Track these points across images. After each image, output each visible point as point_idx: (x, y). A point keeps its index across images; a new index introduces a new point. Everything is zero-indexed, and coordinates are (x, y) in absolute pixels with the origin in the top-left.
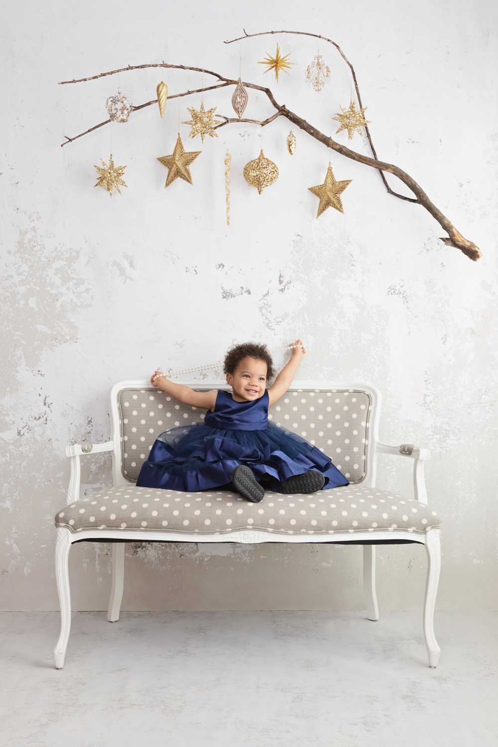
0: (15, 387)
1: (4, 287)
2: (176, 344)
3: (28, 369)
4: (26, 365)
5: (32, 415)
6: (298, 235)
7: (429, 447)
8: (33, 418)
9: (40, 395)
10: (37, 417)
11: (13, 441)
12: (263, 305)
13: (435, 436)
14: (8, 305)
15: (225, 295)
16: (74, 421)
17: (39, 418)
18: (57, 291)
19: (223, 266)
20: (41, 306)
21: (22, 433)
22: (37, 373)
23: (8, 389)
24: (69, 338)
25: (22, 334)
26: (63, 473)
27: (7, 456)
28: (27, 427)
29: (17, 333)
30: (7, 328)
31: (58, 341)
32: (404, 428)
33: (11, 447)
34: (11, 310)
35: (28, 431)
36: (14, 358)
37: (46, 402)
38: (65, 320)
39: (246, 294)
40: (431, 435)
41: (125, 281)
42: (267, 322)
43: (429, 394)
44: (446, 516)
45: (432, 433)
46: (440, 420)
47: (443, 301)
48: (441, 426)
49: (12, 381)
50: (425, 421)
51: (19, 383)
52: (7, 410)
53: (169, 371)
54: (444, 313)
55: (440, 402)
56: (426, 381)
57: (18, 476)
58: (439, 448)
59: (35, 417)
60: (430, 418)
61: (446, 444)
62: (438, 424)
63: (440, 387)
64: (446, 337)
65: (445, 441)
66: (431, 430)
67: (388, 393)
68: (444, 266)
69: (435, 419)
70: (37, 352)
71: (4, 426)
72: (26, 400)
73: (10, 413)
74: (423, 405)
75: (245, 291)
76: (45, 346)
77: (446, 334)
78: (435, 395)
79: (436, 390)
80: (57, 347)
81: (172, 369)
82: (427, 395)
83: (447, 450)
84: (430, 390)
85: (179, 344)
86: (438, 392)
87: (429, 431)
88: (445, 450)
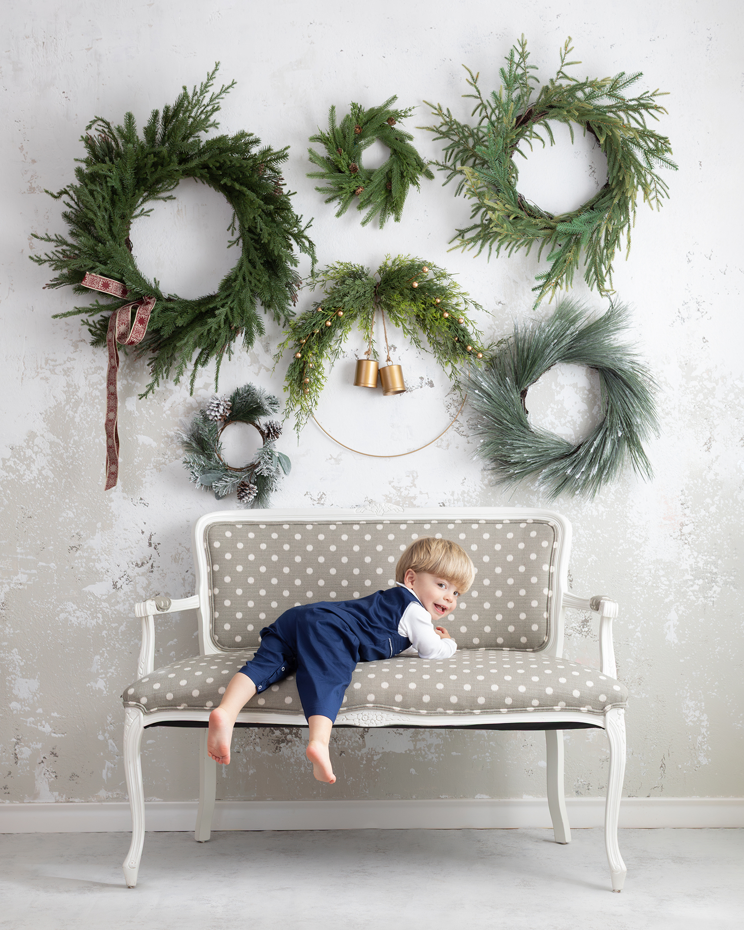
0: (108, 522)
1: (91, 383)
2: (330, 459)
3: (126, 496)
4: (123, 491)
5: (133, 560)
6: (500, 303)
8: (134, 564)
9: (143, 532)
10: (140, 563)
11: (106, 596)
12: (451, 401)
13: (697, 581)
16: (191, 568)
17: (143, 564)
19: (395, 348)
20: (142, 409)
21: (119, 586)
22: (139, 501)
23: (99, 525)
26: (175, 640)
27: (99, 618)
28: (126, 577)
30: (97, 440)
31: (166, 457)
32: (653, 571)
33: (105, 604)
34: (101, 414)
35: (127, 582)
37: (152, 542)
38: (176, 428)
39: (427, 387)
40: (690, 580)
41: (259, 372)
42: (456, 425)
43: (687, 523)
44: (714, 694)
45: (693, 578)
46: (703, 559)
47: (706, 391)
48: (705, 567)
49: (105, 513)
50: (682, 560)
51: (114, 516)
52: (97, 554)
53: (321, 496)
54: (707, 408)
55: (702, 533)
56: (682, 504)
57: (114, 645)
58: (703, 599)
59: (137, 563)
60: (690, 556)
61: (712, 592)
62: (701, 565)
63: (703, 512)
64: (710, 442)
65: (711, 588)
66: (690, 572)
67: (629, 521)
68: (707, 341)
69: (696, 558)
70: (137, 473)
71: (94, 576)
72: (124, 539)
73: (101, 557)
74: (679, 538)
75: (426, 384)
76: (149, 465)
77: (710, 438)
78: (696, 524)
79: (696, 517)
80: (166, 465)
81: (325, 493)
82: (684, 524)
83: (713, 601)
84: (687, 517)
85: (334, 459)
86: (700, 519)
87: (688, 574)
88: (710, 601)
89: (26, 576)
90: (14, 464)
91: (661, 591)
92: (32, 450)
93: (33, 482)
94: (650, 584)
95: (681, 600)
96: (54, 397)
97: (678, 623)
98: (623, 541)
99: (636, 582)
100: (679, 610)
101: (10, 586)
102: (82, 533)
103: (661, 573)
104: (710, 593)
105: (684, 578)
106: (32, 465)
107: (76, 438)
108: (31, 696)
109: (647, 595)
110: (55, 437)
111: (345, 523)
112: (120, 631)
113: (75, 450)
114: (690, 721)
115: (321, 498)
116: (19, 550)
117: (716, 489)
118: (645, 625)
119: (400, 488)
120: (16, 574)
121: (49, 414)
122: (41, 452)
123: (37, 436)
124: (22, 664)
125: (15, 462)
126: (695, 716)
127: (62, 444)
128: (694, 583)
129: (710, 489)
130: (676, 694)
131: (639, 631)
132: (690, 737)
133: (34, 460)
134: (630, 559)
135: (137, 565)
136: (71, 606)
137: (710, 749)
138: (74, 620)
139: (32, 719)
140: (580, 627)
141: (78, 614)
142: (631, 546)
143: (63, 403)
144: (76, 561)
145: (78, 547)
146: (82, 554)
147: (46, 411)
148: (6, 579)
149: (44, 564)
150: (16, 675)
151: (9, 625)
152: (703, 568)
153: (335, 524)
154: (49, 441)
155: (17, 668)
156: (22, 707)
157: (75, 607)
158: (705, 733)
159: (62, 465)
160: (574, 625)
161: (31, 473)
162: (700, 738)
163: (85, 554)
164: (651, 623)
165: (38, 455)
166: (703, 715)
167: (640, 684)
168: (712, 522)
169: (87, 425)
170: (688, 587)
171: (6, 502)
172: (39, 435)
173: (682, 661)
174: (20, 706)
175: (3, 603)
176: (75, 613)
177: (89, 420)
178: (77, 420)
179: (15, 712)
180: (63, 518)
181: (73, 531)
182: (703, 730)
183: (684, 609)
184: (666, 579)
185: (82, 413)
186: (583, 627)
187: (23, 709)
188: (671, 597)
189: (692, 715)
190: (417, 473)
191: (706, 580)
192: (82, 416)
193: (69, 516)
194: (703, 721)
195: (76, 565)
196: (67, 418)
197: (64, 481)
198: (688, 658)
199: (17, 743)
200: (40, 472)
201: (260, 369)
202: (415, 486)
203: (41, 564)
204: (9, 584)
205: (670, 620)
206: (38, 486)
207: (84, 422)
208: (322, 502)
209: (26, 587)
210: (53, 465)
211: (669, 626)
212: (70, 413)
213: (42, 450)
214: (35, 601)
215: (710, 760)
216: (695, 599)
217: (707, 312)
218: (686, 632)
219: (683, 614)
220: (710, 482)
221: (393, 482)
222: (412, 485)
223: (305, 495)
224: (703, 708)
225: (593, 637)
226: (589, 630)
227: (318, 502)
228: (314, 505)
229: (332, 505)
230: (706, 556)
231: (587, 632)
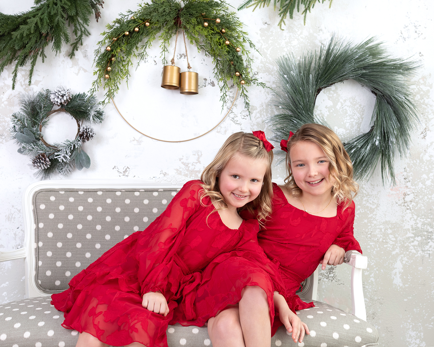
2: (133, 141)
6: (266, 23)
7: (410, 250)
13: (416, 238)
16: (21, 225)
18: (4, 83)
26: (7, 283)
31: (3, 137)
32: (383, 230)
39: (210, 86)
40: (412, 237)
41: (79, 72)
42: (232, 115)
43: (409, 193)
44: (431, 326)
45: (413, 235)
46: (421, 221)
48: (423, 228)
50: (405, 222)
53: (126, 169)
54: (423, 106)
55: (420, 201)
56: (404, 179)
58: (421, 252)
60: (411, 218)
61: (428, 247)
62: (419, 225)
63: (421, 185)
65: (427, 243)
66: (411, 231)
67: (364, 192)
68: (423, 55)
69: (416, 220)
74: (403, 204)
75: (209, 84)
77: (426, 128)
78: (416, 194)
79: (416, 188)
80: (3, 144)
81: (129, 167)
82: (407, 194)
83: (429, 254)
84: (409, 188)
85: (136, 140)
86: (418, 190)
87: (410, 233)
88: (427, 253)
91: (389, 245)
94: (381, 240)
95: (404, 253)
97: (402, 271)
98: (360, 207)
99: (370, 238)
100: (403, 261)
103: (390, 231)
104: (427, 248)
105: (407, 236)
109: (379, 249)
111: (147, 191)
115: (126, 171)
117: (431, 167)
118: (377, 272)
119: (188, 164)
126: (416, 344)
128: (415, 240)
129: (426, 167)
130: (402, 326)
131: (372, 277)
134: (366, 221)
140: (327, 273)
142: (366, 210)
152: (421, 228)
153: (139, 191)
164: (382, 271)
166: (422, 342)
167: (373, 318)
168: (428, 193)
170: (410, 243)
173: (405, 300)
183: (406, 260)
184: (393, 236)
186: (330, 274)
188: (397, 251)
189: (414, 343)
190: (201, 152)
198: (410, 298)
201: (79, 70)
202: (199, 162)
205: (396, 268)
208: (127, 174)
211: (396, 273)
216: (415, 252)
217: (422, 34)
218: (409, 278)
219: (407, 263)
220: (426, 162)
221: (182, 159)
222: (197, 161)
223: (113, 168)
224: (423, 337)
225: (338, 281)
226: (335, 276)
227: (123, 174)
228: (120, 176)
229: (135, 176)
230: (423, 219)
231: (332, 277)
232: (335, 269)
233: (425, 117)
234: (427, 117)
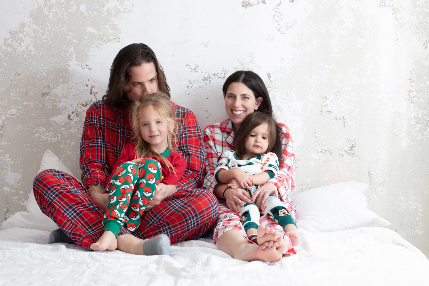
0: (66, 79)
2: (202, 45)
3: (78, 63)
4: (76, 60)
5: (80, 102)
8: (81, 104)
9: (87, 86)
10: (85, 104)
11: (64, 124)
12: (276, 13)
13: (418, 125)
14: (63, 10)
15: (244, 4)
17: (86, 105)
20: (90, 11)
21: (71, 117)
22: (86, 67)
23: (61, 80)
24: (113, 38)
25: (74, 34)
27: (59, 137)
28: (76, 112)
29: (69, 33)
30: (62, 29)
31: (103, 40)
32: (392, 119)
33: (62, 129)
34: (65, 14)
35: (77, 115)
36: (67, 54)
37: (93, 91)
38: (110, 23)
39: (262, 4)
40: (414, 124)
42: (278, 27)
43: (413, 90)
44: (426, 192)
45: (415, 123)
46: (421, 112)
47: (425, 13)
48: (423, 117)
49: (65, 73)
50: (409, 112)
51: (70, 75)
52: (59, 98)
53: (196, 67)
55: (421, 97)
56: (410, 79)
57: (68, 153)
58: (421, 136)
59: (83, 104)
60: (414, 110)
61: (426, 132)
62: (420, 115)
63: (422, 85)
64: (427, 43)
65: (426, 130)
67: (379, 88)
69: (417, 112)
70: (85, 50)
71: (57, 111)
72: (76, 89)
73: (62, 100)
74: (408, 99)
75: (261, 2)
76: (93, 45)
77: (427, 41)
78: (418, 91)
79: (418, 87)
80: (103, 45)
81: (199, 65)
82: (411, 91)
83: (427, 137)
84: (413, 87)
85: (205, 45)
86: (420, 88)
87: (413, 121)
88: (425, 137)
89: (16, 110)
90: (12, 42)
91: (397, 130)
92: (23, 34)
93: (22, 54)
94: (391, 126)
95: (408, 136)
96: (37, 3)
97: (406, 150)
99: (383, 125)
100: (407, 142)
101: (6, 116)
102: (50, 85)
103: (397, 120)
104: (425, 133)
105: (411, 123)
106: (22, 43)
107: (50, 28)
108: (17, 183)
109: (389, 133)
110: (37, 26)
112: (71, 145)
113: (48, 35)
114: (412, 208)
115: (196, 68)
116: (12, 94)
118: (387, 150)
119: (244, 63)
120: (10, 109)
121: (34, 13)
122: (28, 35)
123: (26, 26)
124: (11, 163)
125: (12, 41)
126: (415, 205)
127: (41, 31)
128: (416, 126)
129: (426, 71)
131: (383, 154)
132: (412, 218)
133: (24, 40)
134: (380, 111)
135: (83, 105)
136: (42, 129)
137: (423, 225)
138: (43, 137)
139: (16, 197)
140: (349, 150)
141: (46, 134)
142: (380, 103)
143: (43, 6)
144: (46, 102)
145: (48, 93)
146: (50, 98)
147: (32, 11)
148: (4, 111)
149: (27, 103)
150: (8, 170)
151: (5, 140)
154: (33, 29)
155: (9, 166)
156: (11, 190)
157: (45, 130)
158: (420, 216)
159: (40, 43)
160: (345, 149)
161: (21, 48)
162: (417, 218)
163: (52, 98)
164: (391, 149)
165: (26, 37)
166: (419, 205)
167: (383, 186)
168: (427, 91)
169: (56, 20)
170: (413, 129)
171: (5, 65)
172: (27, 25)
173: (408, 172)
174: (10, 189)
175: (1, 126)
176: (45, 134)
177: (58, 17)
178: (50, 17)
179: (6, 193)
180: (39, 76)
181: (45, 84)
182: (419, 214)
183: (410, 142)
184: (400, 124)
185: (54, 13)
186: (351, 151)
187: (11, 191)
188: (403, 135)
189: (413, 205)
190: (254, 55)
191: (423, 125)
192: (54, 14)
193: (43, 74)
194: (419, 208)
195: (46, 104)
196: (45, 16)
197: (41, 53)
198: (412, 171)
199: (7, 212)
200: (27, 47)
202: (252, 62)
203: (25, 103)
204: (5, 114)
205: (402, 148)
206: (25, 56)
207: (55, 18)
208: (196, 70)
209: (15, 117)
210: (35, 43)
211: (401, 151)
212: (47, 12)
213: (28, 34)
214: (21, 126)
215: (423, 231)
216: (416, 136)
218: (411, 155)
219: (410, 144)
220: (426, 67)
221: (239, 59)
222: (251, 62)
223: (186, 66)
224: (420, 201)
225: (357, 157)
226: (355, 153)
227: (194, 70)
228: (191, 72)
229: (203, 72)
230: (423, 111)
231: (353, 154)
232: (355, 147)
233: (427, 32)
234: (428, 33)
